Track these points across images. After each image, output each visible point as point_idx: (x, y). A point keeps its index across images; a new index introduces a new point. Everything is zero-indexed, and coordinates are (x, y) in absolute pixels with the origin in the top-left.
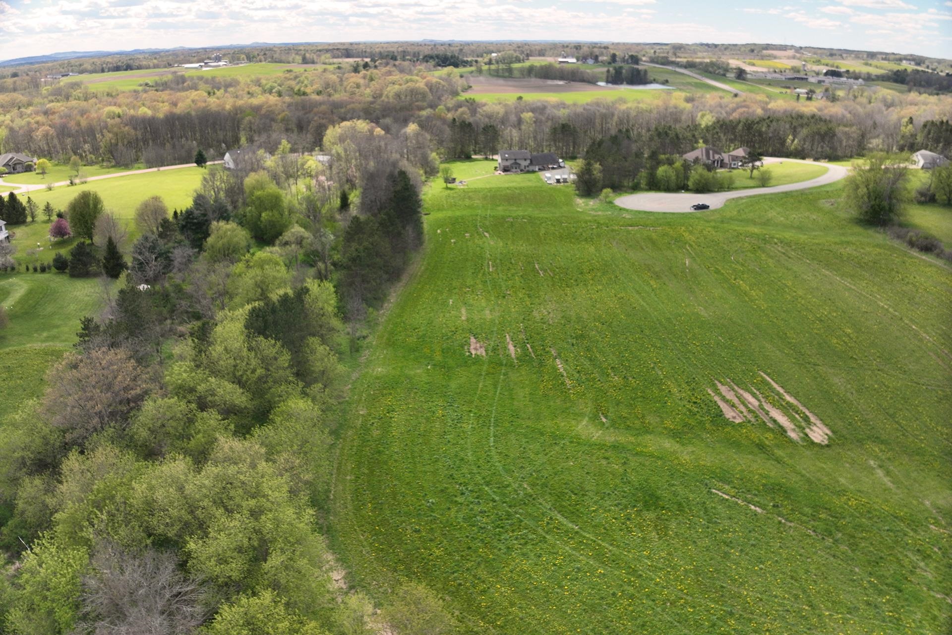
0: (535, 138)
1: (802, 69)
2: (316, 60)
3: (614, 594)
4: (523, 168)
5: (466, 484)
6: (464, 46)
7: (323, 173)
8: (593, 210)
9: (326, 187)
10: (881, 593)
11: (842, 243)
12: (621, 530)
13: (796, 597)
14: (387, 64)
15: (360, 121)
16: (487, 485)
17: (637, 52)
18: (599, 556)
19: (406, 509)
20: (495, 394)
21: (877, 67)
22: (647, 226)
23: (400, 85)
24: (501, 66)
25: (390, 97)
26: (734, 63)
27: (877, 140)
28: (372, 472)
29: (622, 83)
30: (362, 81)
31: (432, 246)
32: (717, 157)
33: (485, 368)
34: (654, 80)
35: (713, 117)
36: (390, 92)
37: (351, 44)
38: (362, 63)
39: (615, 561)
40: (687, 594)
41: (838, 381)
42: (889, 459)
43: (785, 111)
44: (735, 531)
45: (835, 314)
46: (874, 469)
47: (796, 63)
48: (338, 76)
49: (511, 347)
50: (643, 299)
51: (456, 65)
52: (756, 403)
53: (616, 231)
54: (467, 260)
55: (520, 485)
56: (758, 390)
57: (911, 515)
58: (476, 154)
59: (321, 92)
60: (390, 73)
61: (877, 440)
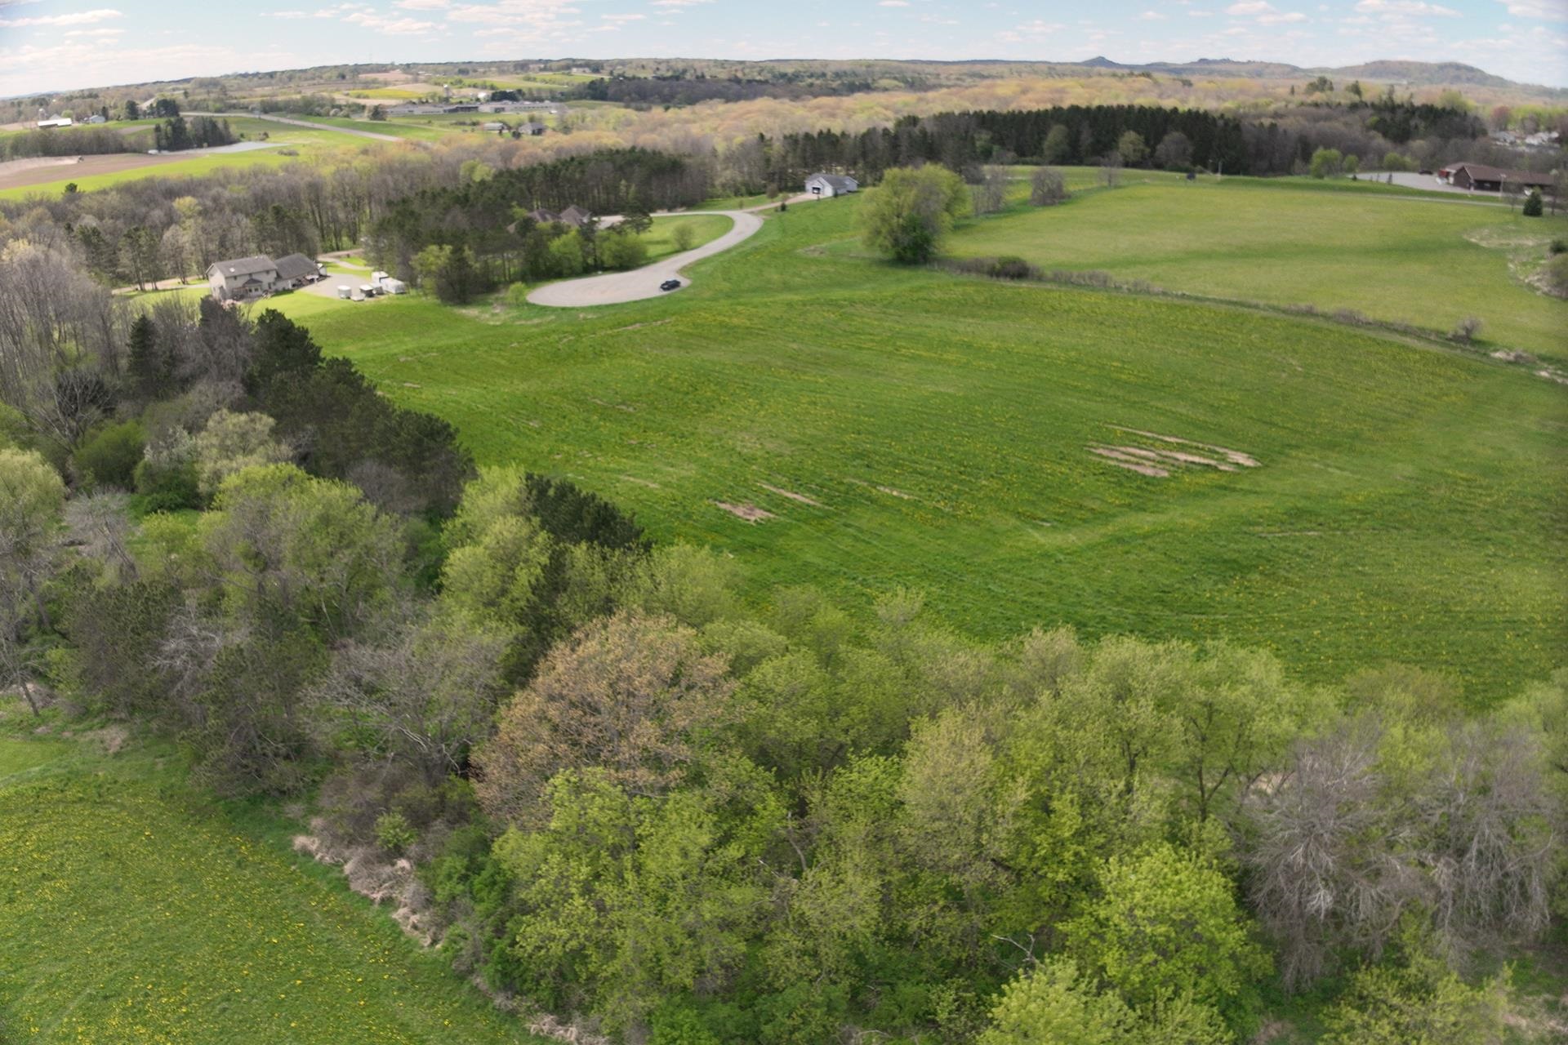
4: (267, 287)
21: (547, 81)
22: (644, 321)
26: (338, 97)
34: (242, 135)
42: (1323, 458)
46: (1326, 469)
47: (429, 89)
49: (794, 496)
52: (1152, 454)
56: (1134, 441)
61: (1290, 447)
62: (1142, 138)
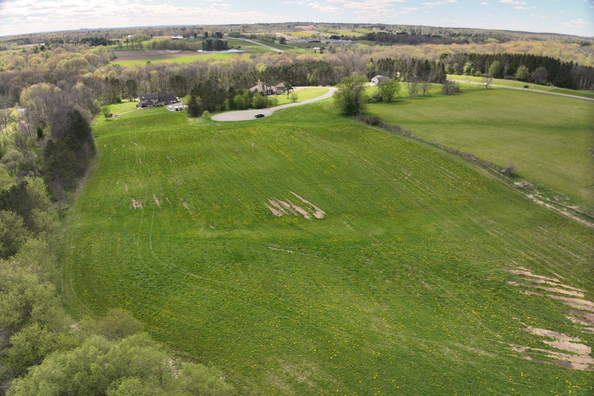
0: (161, 86)
1: (317, 36)
2: (7, 48)
3: (223, 300)
4: (155, 104)
5: (139, 270)
6: (108, 32)
7: (22, 118)
8: (199, 123)
9: (27, 127)
10: (349, 274)
11: (333, 126)
12: (224, 274)
13: (310, 283)
14: (57, 46)
15: (43, 84)
16: (151, 268)
17: (221, 31)
18: (214, 287)
19: (107, 288)
20: (150, 225)
21: (359, 32)
22: (230, 129)
23: (68, 59)
24: (135, 43)
25: (62, 67)
26: (279, 34)
27: (355, 72)
28: (84, 275)
29: (212, 50)
30: (41, 59)
31: (102, 154)
32: (268, 88)
33: (143, 213)
34: (232, 47)
35: (265, 66)
36: (61, 64)
37: (30, 35)
38: (39, 47)
39: (223, 287)
40: (259, 293)
41: (328, 190)
42: (352, 220)
43: (305, 60)
44: (281, 262)
45: (327, 160)
46: (345, 225)
47: (315, 33)
48: (24, 57)
49: (157, 201)
50: (229, 166)
51: (105, 44)
52: (289, 206)
53: (212, 133)
54: (125, 159)
55: (170, 264)
56: (290, 200)
57: (362, 241)
58: (123, 98)
59: (13, 68)
60: (60, 52)
61: (347, 212)
62: (528, 69)
